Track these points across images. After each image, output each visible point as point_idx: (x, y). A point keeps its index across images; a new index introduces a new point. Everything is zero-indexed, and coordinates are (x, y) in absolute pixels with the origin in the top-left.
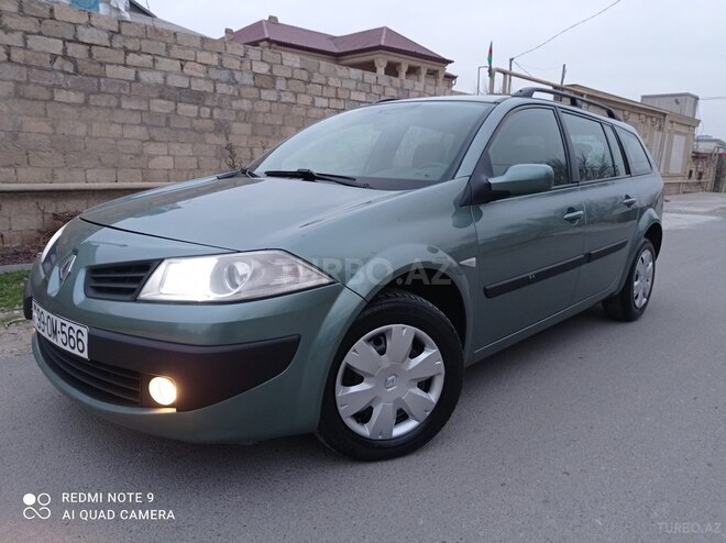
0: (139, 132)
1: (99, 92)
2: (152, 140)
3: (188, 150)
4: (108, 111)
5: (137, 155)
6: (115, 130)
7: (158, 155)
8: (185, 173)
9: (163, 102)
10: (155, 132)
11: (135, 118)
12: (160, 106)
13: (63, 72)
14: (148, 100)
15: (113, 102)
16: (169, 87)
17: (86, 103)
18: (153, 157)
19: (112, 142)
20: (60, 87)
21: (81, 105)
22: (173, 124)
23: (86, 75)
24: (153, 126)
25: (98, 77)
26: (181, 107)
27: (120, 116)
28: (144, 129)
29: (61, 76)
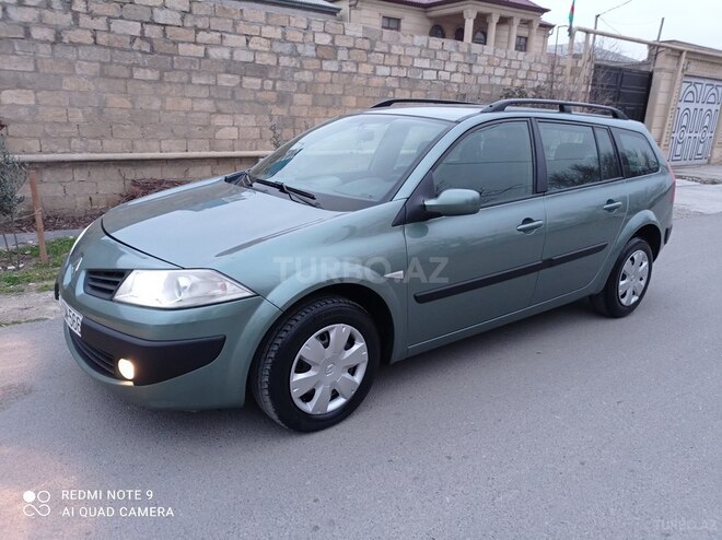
0: (207, 105)
1: (173, 69)
2: (219, 112)
3: (251, 121)
4: (180, 86)
5: (205, 127)
6: (186, 104)
7: (223, 127)
8: (249, 142)
9: (230, 76)
10: (221, 105)
11: (204, 93)
12: (226, 80)
13: (140, 51)
14: (215, 75)
15: (185, 78)
16: (235, 62)
17: (161, 80)
18: (219, 128)
19: (184, 115)
20: (138, 66)
21: (156, 82)
22: (238, 97)
23: (161, 54)
24: (219, 99)
25: (171, 55)
26: (247, 80)
27: (190, 91)
28: (211, 102)
29: (140, 55)
